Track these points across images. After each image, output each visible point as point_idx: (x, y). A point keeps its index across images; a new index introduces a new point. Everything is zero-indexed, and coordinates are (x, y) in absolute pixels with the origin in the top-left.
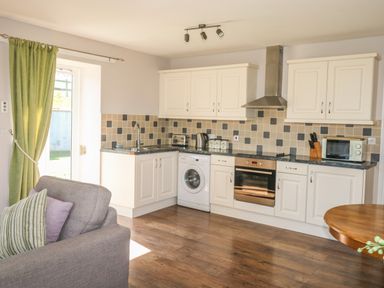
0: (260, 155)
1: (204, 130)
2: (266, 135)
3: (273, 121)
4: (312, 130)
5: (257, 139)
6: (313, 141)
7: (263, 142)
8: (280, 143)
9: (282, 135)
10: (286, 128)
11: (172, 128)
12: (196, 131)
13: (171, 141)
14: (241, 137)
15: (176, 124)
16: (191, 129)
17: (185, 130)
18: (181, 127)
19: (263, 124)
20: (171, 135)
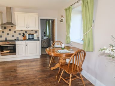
0: (6, 40)
2: (8, 34)
3: (10, 30)
5: (4, 36)
6: (24, 35)
7: (7, 36)
8: (13, 36)
9: (14, 34)
10: (15, 32)
19: (7, 31)
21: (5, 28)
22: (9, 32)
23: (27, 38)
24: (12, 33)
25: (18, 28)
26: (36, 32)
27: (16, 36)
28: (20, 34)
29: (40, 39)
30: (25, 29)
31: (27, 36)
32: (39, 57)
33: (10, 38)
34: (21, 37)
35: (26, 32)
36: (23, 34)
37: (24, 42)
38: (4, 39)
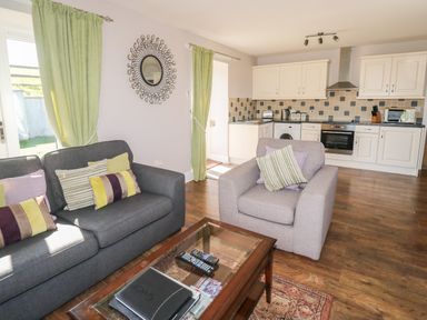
0: (330, 122)
1: (285, 107)
2: (337, 109)
3: (343, 99)
4: (373, 104)
5: (329, 112)
6: (375, 112)
7: (334, 113)
8: (347, 113)
9: (349, 108)
10: (353, 104)
11: (259, 107)
12: (280, 108)
13: (258, 116)
14: (316, 111)
15: (262, 104)
16: (276, 107)
17: (269, 108)
18: (266, 105)
19: (335, 101)
20: (258, 112)
21: (332, 94)
22: (339, 104)
23: (386, 120)
24: (345, 106)
25: (365, 93)
26: (414, 103)
27: (355, 112)
28: (364, 109)
30: (383, 95)
31: (384, 114)
32: (415, 173)
34: (367, 116)
35: (382, 104)
37: (376, 128)
38: (327, 119)
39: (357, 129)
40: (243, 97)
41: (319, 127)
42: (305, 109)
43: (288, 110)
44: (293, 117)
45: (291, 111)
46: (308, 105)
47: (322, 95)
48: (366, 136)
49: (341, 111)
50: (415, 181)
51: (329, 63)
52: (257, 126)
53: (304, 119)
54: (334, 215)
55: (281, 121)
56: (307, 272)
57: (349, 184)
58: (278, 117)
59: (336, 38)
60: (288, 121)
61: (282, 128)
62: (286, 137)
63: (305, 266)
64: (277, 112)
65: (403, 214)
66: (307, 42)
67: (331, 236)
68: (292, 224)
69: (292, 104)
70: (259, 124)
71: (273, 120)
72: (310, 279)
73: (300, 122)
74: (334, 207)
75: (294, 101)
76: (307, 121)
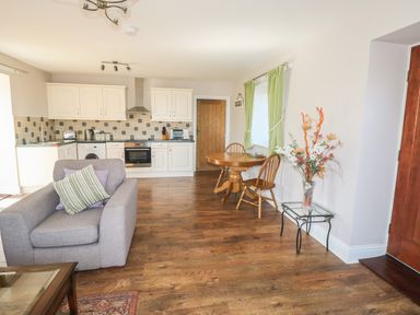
0: (132, 140)
1: (89, 127)
2: (136, 129)
3: (140, 121)
4: (162, 125)
5: (130, 132)
6: (164, 132)
7: (134, 133)
8: (144, 133)
9: (146, 129)
10: (148, 125)
11: (57, 127)
12: (83, 129)
13: (58, 136)
14: (119, 131)
15: (61, 124)
16: (78, 127)
17: (71, 128)
18: (67, 126)
19: (134, 123)
20: (58, 132)
21: (132, 117)
22: (138, 125)
23: (172, 137)
24: (143, 127)
25: (156, 117)
26: (188, 125)
27: (151, 132)
28: (157, 129)
29: (195, 139)
30: (167, 118)
31: (170, 133)
32: (192, 175)
33: (138, 136)
34: (159, 135)
35: (169, 125)
36: (164, 128)
37: (165, 144)
38: (129, 138)
39: (152, 145)
40: (35, 115)
41: (122, 145)
42: (109, 129)
43: (91, 131)
44: (97, 137)
45: (95, 131)
46: (111, 126)
47: (123, 117)
48: (159, 150)
49: (140, 131)
50: (193, 180)
51: (127, 89)
52: (56, 148)
53: (108, 138)
54: (138, 220)
55: (85, 141)
56: (115, 280)
57: (150, 191)
58: (82, 137)
59: (128, 68)
60: (93, 140)
61: (86, 149)
62: (91, 156)
63: (113, 276)
64: (80, 132)
65: (186, 205)
66: (103, 67)
67: (136, 239)
68: (97, 241)
69: (95, 125)
70: (59, 145)
71: (76, 140)
72: (119, 285)
73: (104, 142)
74: (138, 213)
75: (97, 121)
76: (112, 140)
